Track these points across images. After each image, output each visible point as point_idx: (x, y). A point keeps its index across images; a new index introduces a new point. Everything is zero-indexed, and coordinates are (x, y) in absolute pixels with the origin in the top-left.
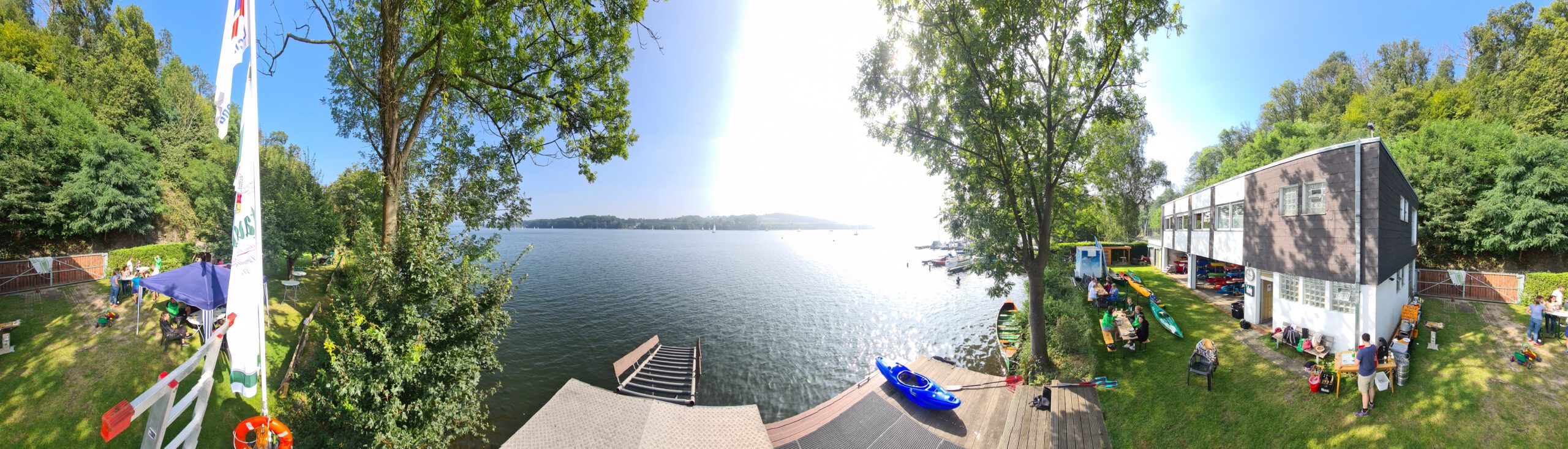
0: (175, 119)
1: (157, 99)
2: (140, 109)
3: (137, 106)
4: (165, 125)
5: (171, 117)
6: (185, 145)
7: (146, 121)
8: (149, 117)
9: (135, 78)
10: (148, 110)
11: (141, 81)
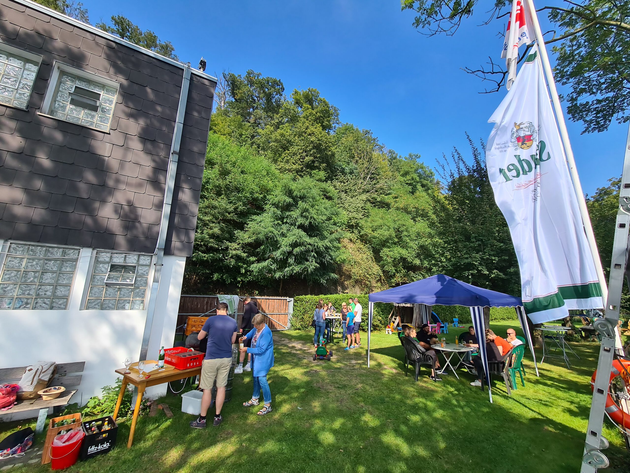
0: (351, 173)
1: (333, 155)
2: (316, 164)
3: (313, 162)
4: (342, 178)
5: (347, 170)
6: (364, 197)
7: (322, 174)
8: (325, 170)
9: (313, 139)
10: (324, 165)
11: (319, 140)
